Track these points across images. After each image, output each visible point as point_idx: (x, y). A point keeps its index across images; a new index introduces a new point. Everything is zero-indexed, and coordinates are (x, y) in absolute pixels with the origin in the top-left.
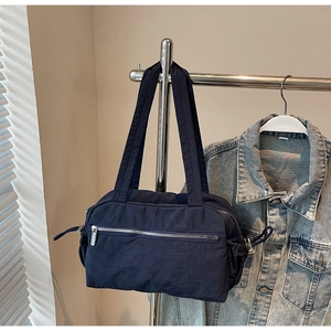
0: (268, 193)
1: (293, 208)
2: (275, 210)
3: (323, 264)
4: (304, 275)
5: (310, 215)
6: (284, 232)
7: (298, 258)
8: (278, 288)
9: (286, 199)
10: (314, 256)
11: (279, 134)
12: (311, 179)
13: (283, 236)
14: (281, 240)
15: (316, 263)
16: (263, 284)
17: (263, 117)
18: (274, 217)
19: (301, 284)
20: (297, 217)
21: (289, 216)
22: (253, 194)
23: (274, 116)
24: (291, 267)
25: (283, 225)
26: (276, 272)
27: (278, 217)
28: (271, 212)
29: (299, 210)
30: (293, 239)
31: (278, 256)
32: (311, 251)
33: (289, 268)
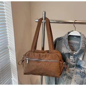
0: (70, 51)
1: (76, 56)
2: (72, 56)
3: (85, 73)
4: (79, 75)
5: (81, 59)
6: (74, 63)
7: (78, 70)
8: (73, 78)
9: (74, 54)
11: (74, 36)
12: (80, 48)
13: (74, 64)
14: (74, 65)
15: (83, 72)
16: (69, 76)
17: (69, 31)
18: (71, 58)
19: (79, 78)
20: (78, 59)
21: (76, 59)
22: (66, 51)
23: (73, 31)
24: (77, 73)
25: (74, 61)
26: (73, 73)
27: (73, 58)
28: (71, 57)
29: (78, 57)
30: (77, 65)
31: (73, 69)
32: (82, 69)
33: (76, 73)
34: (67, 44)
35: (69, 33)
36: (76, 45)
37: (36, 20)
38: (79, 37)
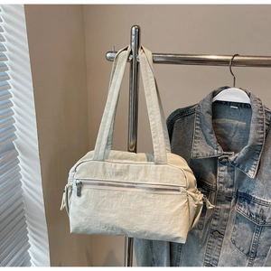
0: (218, 152)
1: (238, 166)
2: (224, 168)
3: (263, 218)
4: (247, 225)
5: (251, 174)
6: (231, 187)
7: (242, 210)
8: (228, 234)
9: (232, 158)
10: (255, 210)
11: (231, 103)
12: (250, 142)
13: (231, 190)
14: (229, 193)
15: (257, 216)
16: (214, 228)
17: (216, 88)
18: (223, 172)
19: (245, 232)
20: (243, 176)
21: (236, 174)
22: (205, 152)
23: (226, 88)
24: (239, 218)
25: (230, 180)
26: (226, 220)
27: (226, 173)
28: (221, 168)
29: (243, 169)
30: (241, 193)
31: (228, 206)
32: (253, 205)
33: (237, 218)
34: (209, 130)
35: (214, 94)
36: (235, 133)
37: (108, 55)
38: (247, 106)
